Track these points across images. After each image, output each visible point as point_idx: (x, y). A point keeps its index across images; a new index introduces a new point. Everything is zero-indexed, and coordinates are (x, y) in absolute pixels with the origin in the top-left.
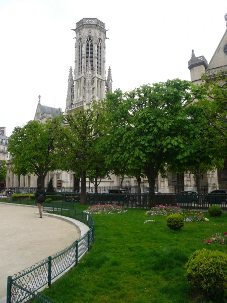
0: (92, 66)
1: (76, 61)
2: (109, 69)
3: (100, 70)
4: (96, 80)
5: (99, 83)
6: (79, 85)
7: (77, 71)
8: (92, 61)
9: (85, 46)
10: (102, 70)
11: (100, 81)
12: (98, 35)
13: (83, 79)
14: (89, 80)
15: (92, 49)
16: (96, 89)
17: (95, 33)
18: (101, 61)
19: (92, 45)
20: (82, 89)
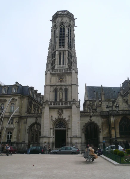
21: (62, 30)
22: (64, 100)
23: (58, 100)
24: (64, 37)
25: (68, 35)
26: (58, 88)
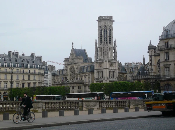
0: (107, 40)
1: (98, 38)
2: (115, 40)
3: (111, 42)
4: (109, 48)
5: (110, 49)
6: (101, 50)
7: (100, 42)
8: (106, 38)
9: (103, 31)
10: (112, 42)
11: (111, 48)
12: (109, 24)
13: (102, 48)
14: (106, 50)
15: (106, 32)
16: (109, 52)
17: (107, 23)
18: (111, 37)
19: (106, 30)
20: (102, 53)
21: (105, 31)
25: (109, 36)
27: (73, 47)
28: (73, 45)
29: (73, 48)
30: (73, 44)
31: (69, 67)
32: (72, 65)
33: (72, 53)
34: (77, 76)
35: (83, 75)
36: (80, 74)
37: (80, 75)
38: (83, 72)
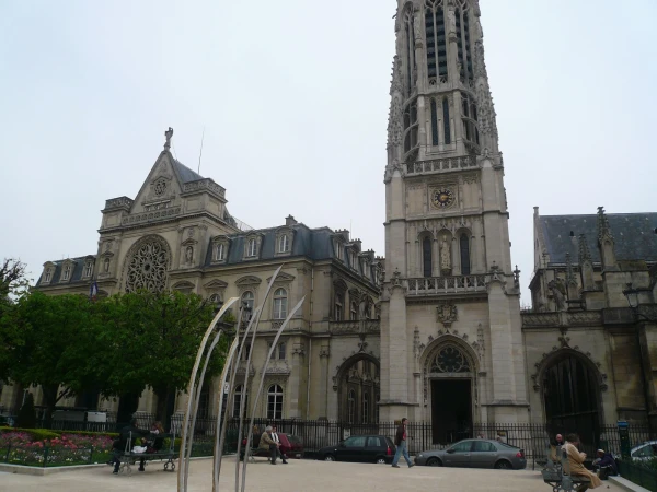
22: (457, 272)
23: (436, 273)
24: (442, 43)
26: (434, 228)
27: (167, 145)
28: (168, 139)
29: (166, 153)
30: (169, 133)
31: (128, 243)
32: (149, 231)
33: (156, 174)
34: (188, 284)
35: (231, 280)
36: (203, 275)
37: (209, 279)
38: (233, 265)
